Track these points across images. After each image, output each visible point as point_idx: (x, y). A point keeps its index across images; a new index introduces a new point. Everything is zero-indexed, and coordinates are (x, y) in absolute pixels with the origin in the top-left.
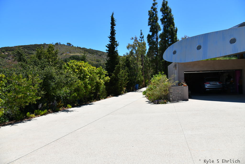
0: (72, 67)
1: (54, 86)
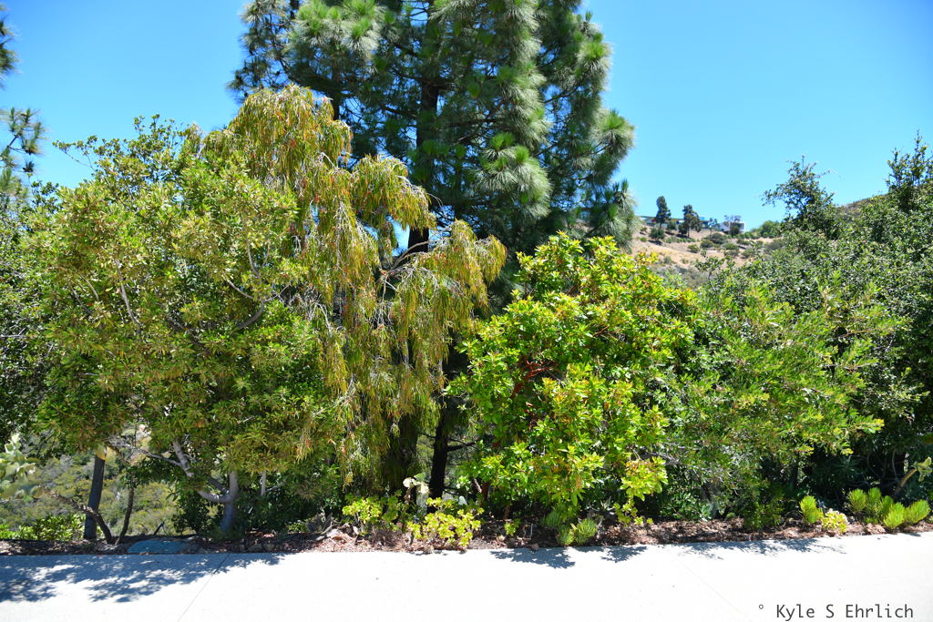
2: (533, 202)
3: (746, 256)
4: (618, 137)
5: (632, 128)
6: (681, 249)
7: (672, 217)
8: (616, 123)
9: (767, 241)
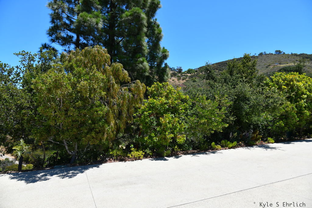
0: (277, 83)
1: (248, 110)
2: (145, 72)
3: (183, 79)
4: (166, 55)
5: (168, 52)
8: (165, 51)
9: (189, 75)
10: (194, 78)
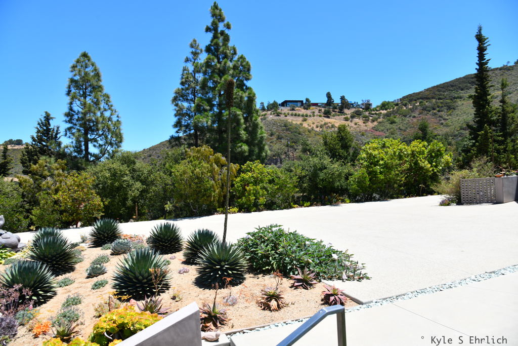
3: (373, 121)
6: (340, 119)
7: (335, 102)
9: (385, 112)
10: (392, 117)
